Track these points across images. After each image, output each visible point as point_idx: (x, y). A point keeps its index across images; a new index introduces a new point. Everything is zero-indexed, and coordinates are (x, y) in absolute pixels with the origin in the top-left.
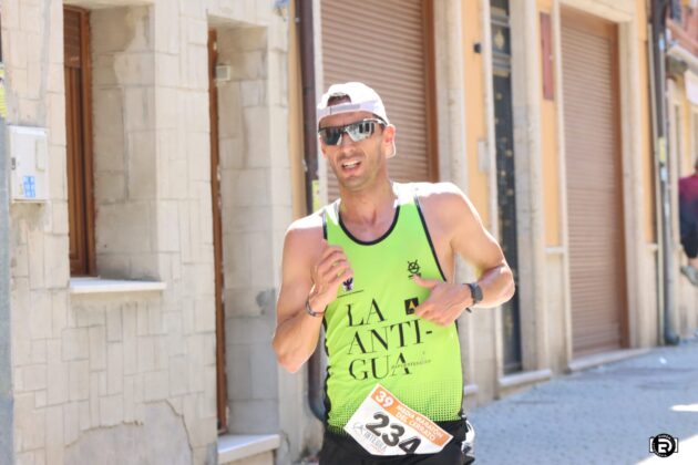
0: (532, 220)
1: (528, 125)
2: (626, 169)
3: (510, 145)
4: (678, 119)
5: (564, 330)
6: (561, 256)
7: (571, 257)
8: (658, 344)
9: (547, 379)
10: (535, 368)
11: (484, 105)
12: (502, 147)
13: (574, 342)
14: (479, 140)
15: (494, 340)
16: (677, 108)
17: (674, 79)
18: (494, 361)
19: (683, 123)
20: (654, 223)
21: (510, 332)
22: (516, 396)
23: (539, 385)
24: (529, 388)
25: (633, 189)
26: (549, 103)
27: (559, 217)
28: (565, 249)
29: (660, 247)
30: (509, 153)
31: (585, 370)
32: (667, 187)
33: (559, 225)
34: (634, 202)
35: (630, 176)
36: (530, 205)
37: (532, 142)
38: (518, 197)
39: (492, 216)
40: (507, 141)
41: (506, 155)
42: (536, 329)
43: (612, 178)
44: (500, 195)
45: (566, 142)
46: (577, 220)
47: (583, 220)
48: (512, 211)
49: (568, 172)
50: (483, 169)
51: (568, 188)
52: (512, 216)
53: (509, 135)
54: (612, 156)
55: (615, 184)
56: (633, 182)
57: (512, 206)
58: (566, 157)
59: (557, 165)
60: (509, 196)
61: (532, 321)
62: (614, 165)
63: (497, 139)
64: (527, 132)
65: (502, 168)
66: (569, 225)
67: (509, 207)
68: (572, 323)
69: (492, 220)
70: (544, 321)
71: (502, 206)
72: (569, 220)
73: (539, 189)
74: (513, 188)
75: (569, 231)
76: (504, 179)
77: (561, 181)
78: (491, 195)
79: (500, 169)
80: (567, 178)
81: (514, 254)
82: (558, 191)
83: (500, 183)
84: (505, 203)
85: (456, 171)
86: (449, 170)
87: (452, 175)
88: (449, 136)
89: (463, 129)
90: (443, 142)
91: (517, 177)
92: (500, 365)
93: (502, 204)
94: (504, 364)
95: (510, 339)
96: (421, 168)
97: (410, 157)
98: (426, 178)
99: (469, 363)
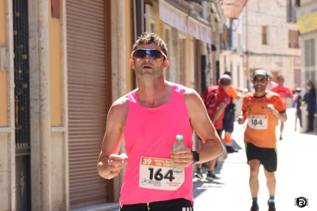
0: (41, 106)
1: (40, 36)
2: (114, 70)
3: (26, 51)
6: (63, 133)
7: (69, 134)
11: (6, 20)
12: (20, 53)
13: (70, 198)
14: (2, 47)
15: (10, 195)
16: (152, 26)
17: (151, 4)
21: (23, 189)
25: (118, 85)
26: (56, 20)
27: (62, 104)
28: (66, 129)
30: (25, 57)
33: (62, 110)
35: (116, 75)
36: (40, 95)
37: (42, 48)
38: (31, 89)
39: (10, 104)
40: (24, 48)
41: (23, 58)
42: (42, 188)
43: (102, 76)
44: (17, 88)
45: (68, 48)
46: (76, 107)
47: (81, 107)
48: (26, 99)
49: (68, 72)
50: (4, 68)
51: (69, 83)
52: (26, 103)
53: (25, 43)
54: (103, 60)
55: (105, 80)
56: (119, 79)
57: (26, 96)
58: (68, 60)
59: (61, 66)
60: (24, 89)
61: (39, 182)
62: (105, 66)
63: (16, 46)
64: (39, 41)
65: (20, 67)
66: (69, 111)
67: (24, 96)
68: (70, 183)
69: (10, 106)
70: (48, 182)
71: (19, 96)
72: (69, 107)
73: (47, 84)
74: (28, 83)
75: (69, 115)
76: (20, 76)
77: (64, 78)
78: (10, 88)
79: (18, 69)
80: (69, 76)
81: (26, 131)
82: (62, 86)
83: (17, 79)
84: (21, 94)
91: (31, 75)
93: (19, 94)
95: (22, 194)
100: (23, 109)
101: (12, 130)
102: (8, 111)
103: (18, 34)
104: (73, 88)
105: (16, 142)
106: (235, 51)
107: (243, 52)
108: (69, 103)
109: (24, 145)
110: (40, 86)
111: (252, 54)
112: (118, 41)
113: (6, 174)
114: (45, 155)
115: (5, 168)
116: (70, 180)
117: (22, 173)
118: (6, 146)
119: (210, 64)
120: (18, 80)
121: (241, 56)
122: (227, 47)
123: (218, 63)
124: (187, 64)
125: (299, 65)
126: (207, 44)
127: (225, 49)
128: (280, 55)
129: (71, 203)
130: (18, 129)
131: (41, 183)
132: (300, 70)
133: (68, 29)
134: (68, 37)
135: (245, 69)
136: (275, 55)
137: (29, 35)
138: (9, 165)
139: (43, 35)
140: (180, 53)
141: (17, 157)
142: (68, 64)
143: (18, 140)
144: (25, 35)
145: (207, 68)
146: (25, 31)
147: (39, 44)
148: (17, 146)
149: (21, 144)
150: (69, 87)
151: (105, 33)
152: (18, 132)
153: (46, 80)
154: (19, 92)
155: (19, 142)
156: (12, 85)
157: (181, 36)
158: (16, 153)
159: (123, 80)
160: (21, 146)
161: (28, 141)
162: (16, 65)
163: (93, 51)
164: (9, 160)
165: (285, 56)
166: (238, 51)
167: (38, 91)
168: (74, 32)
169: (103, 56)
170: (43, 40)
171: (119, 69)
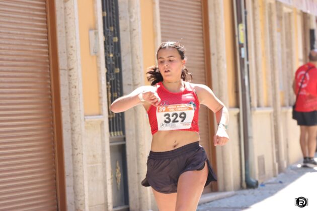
1: (131, 17)
2: (213, 50)
3: (117, 33)
4: (254, 9)
8: (241, 188)
12: (110, 35)
14: (91, 29)
15: (105, 187)
18: (106, 204)
19: (259, 12)
20: (237, 92)
21: (119, 181)
25: (218, 65)
29: (241, 110)
30: (116, 39)
32: (246, 63)
34: (219, 75)
35: (216, 55)
36: (133, 80)
37: (134, 30)
38: (124, 74)
39: (102, 90)
40: (114, 30)
41: (114, 41)
42: (139, 178)
43: (201, 57)
44: (109, 73)
45: (162, 29)
48: (119, 85)
50: (94, 52)
52: (119, 89)
53: (115, 25)
54: (201, 39)
55: (204, 61)
56: (218, 59)
57: (119, 81)
60: (117, 74)
61: (136, 172)
62: (203, 46)
63: (106, 28)
64: (130, 22)
65: (111, 52)
67: (117, 82)
69: (101, 93)
71: (111, 82)
73: (141, 67)
74: (120, 67)
76: (111, 59)
78: (100, 73)
79: (109, 52)
81: (121, 119)
83: (109, 63)
84: (113, 79)
85: (71, 55)
86: (66, 53)
87: (68, 58)
88: (66, 27)
89: (77, 21)
90: (60, 31)
91: (123, 58)
92: (110, 208)
93: (111, 79)
94: (114, 207)
95: (119, 187)
96: (43, 53)
97: (33, 44)
98: (48, 61)
99: (85, 208)
100: (116, 96)
101: (105, 118)
102: (100, 98)
103: (107, 15)
105: (110, 131)
109: (119, 134)
110: (133, 70)
112: (216, 18)
113: (100, 165)
114: (141, 143)
115: (100, 159)
117: (118, 164)
118: (99, 135)
120: (109, 65)
124: (294, 40)
130: (112, 116)
131: (138, 174)
133: (160, 7)
134: (161, 16)
137: (120, 16)
138: (103, 156)
139: (134, 15)
140: (286, 28)
141: (111, 147)
143: (111, 129)
144: (115, 16)
145: (316, 42)
146: (114, 12)
147: (130, 26)
148: (111, 134)
149: (115, 133)
151: (201, 10)
152: (111, 120)
153: (139, 63)
154: (111, 77)
155: (113, 131)
156: (104, 70)
157: (286, 10)
158: (110, 142)
159: (223, 60)
160: (116, 134)
161: (123, 129)
162: (107, 49)
163: (190, 30)
164: (103, 150)
167: (131, 75)
168: (168, 11)
169: (201, 35)
170: (134, 21)
171: (218, 48)
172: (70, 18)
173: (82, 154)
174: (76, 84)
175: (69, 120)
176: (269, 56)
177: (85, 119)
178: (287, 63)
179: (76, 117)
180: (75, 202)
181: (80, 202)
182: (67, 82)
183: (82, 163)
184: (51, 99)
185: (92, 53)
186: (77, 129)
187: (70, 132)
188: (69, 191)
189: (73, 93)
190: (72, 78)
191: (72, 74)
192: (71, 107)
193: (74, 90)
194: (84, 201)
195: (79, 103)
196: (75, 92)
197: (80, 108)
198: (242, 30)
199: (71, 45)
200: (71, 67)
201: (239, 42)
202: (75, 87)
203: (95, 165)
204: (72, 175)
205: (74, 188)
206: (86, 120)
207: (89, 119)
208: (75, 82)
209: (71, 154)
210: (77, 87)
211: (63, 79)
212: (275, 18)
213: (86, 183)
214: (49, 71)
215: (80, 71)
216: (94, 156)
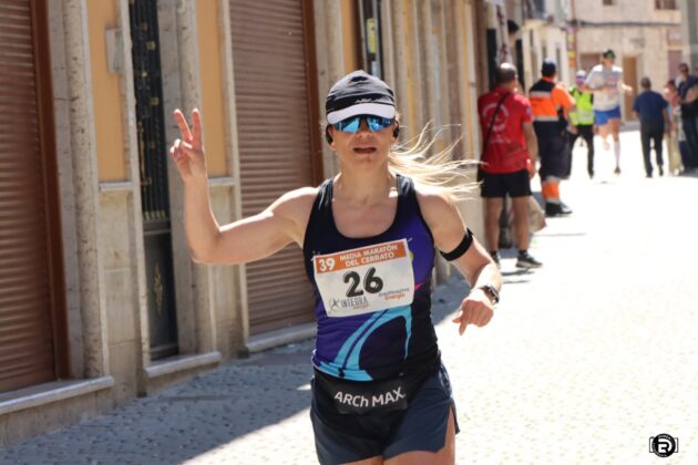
1: (178, 5)
2: (322, 65)
3: (153, 34)
5: (238, 296)
6: (231, 190)
7: (243, 192)
9: (214, 365)
10: (197, 351)
12: (142, 38)
13: (250, 313)
14: (108, 28)
15: (137, 311)
18: (138, 341)
21: (159, 299)
22: (170, 391)
23: (202, 374)
24: (189, 378)
27: (226, 135)
28: (235, 181)
30: (152, 45)
31: (267, 350)
33: (227, 145)
35: (326, 75)
37: (184, 28)
38: (166, 107)
39: (128, 136)
40: (149, 29)
41: (149, 48)
42: (196, 294)
43: (301, 78)
44: (140, 105)
45: (232, 26)
46: (253, 139)
47: (262, 139)
48: (157, 127)
49: (235, 71)
50: (115, 68)
51: (237, 93)
52: (158, 135)
53: (151, 20)
54: (301, 46)
55: (306, 85)
57: (157, 120)
58: (234, 49)
59: (221, 61)
60: (154, 107)
61: (190, 283)
62: (305, 58)
63: (135, 25)
64: (177, 14)
65: (143, 66)
66: (241, 146)
67: (154, 122)
68: (249, 285)
69: (129, 142)
70: (207, 283)
71: (144, 121)
72: (240, 139)
73: (197, 96)
74: (160, 95)
75: (241, 154)
76: (144, 81)
77: (227, 84)
78: (127, 106)
79: (140, 69)
80: (236, 79)
81: (161, 188)
82: (224, 99)
83: (140, 88)
84: (147, 116)
85: (75, 72)
86: (64, 71)
87: (69, 79)
88: (64, 23)
89: (84, 12)
90: (55, 31)
91: (164, 80)
92: (146, 347)
93: (143, 117)
94: (152, 346)
95: (159, 310)
96: (24, 69)
97: (7, 54)
98: (32, 84)
99: (101, 347)
100: (153, 146)
101: (135, 186)
102: (126, 150)
103: (136, 2)
104: (246, 101)
105: (144, 210)
106: (551, 20)
107: (567, 22)
108: (240, 131)
109: (158, 215)
110: (183, 100)
111: (584, 24)
112: (327, 7)
113: (127, 270)
115: (126, 259)
116: (249, 278)
117: (157, 269)
118: (126, 218)
119: (504, 46)
120: (141, 92)
121: (563, 29)
122: (534, 14)
123: (519, 44)
124: (461, 48)
125: (678, 42)
126: (498, 7)
127: (530, 17)
128: (640, 25)
129: (252, 323)
130: (146, 183)
131: (194, 286)
132: (679, 52)
134: (231, 3)
135: (572, 54)
136: (629, 24)
137: (159, 4)
138: (133, 254)
139: (184, 2)
140: (447, 27)
141: (146, 239)
142: (234, 56)
143: (146, 207)
144: (150, 5)
145: (498, 53)
147: (177, 21)
148: (144, 216)
149: (153, 213)
150: (237, 101)
152: (145, 190)
153: (193, 88)
154: (144, 113)
155: (149, 210)
156: (131, 101)
158: (145, 230)
160: (153, 216)
161: (166, 206)
162: (137, 62)
163: (280, 30)
164: (133, 245)
165: (649, 25)
166: (557, 20)
169: (300, 39)
170: (184, 13)
171: (330, 62)
172: (72, 7)
173: (96, 251)
174: (85, 126)
175: (72, 190)
176: (419, 77)
177: (100, 188)
178: (450, 89)
179: (84, 184)
180: (83, 337)
181: (93, 337)
182: (67, 122)
183: (96, 267)
184: (39, 153)
185: (112, 70)
186: (87, 207)
187: (73, 209)
188: (73, 316)
189: (79, 142)
190: (77, 114)
191: (76, 108)
192: (74, 166)
193: (80, 135)
194: (100, 334)
195: (90, 159)
196: (83, 139)
197: (92, 169)
198: (373, 29)
199: (75, 55)
200: (75, 94)
201: (367, 51)
202: (83, 131)
203: (118, 270)
204: (78, 287)
205: (82, 311)
206: (103, 190)
207: (107, 187)
208: (83, 122)
209: (76, 250)
210: (86, 131)
211: (61, 118)
212: (427, 9)
213: (103, 302)
214: (34, 102)
215: (90, 102)
216: (116, 254)
